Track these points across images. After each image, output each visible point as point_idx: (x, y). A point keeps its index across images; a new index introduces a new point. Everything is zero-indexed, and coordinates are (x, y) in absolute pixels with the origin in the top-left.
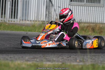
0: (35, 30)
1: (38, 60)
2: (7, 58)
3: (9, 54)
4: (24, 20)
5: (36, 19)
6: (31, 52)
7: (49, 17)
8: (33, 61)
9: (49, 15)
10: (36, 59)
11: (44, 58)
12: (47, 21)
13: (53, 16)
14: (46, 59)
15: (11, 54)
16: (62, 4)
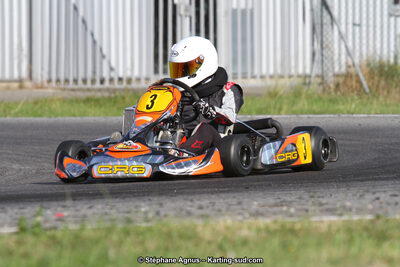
0: (280, 109)
1: (292, 210)
2: (189, 208)
3: (194, 193)
4: (240, 75)
5: (279, 71)
6: (270, 185)
7: (322, 61)
8: (275, 214)
9: (322, 55)
10: (285, 208)
11: (314, 204)
12: (317, 76)
13: (336, 57)
14: (321, 204)
15: (200, 193)
16: (364, 15)
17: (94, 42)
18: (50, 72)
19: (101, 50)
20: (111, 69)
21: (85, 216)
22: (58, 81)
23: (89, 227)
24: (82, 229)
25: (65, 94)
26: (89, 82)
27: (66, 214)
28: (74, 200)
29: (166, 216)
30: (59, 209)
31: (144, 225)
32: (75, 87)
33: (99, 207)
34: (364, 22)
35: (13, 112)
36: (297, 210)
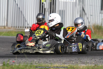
1: (73, 62)
2: (47, 61)
3: (48, 57)
6: (68, 56)
8: (69, 63)
10: (72, 62)
11: (79, 61)
13: (86, 23)
14: (81, 61)
15: (50, 57)
17: (24, 17)
18: (12, 25)
19: (25, 19)
20: (28, 24)
21: (20, 62)
22: (14, 27)
23: (21, 65)
24: (19, 65)
25: (16, 30)
26: (22, 27)
27: (15, 61)
28: (17, 58)
29: (41, 63)
30: (14, 60)
31: (35, 65)
32: (18, 29)
33: (24, 60)
34: (93, 15)
35: (2, 34)
36: (75, 62)
